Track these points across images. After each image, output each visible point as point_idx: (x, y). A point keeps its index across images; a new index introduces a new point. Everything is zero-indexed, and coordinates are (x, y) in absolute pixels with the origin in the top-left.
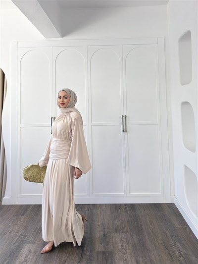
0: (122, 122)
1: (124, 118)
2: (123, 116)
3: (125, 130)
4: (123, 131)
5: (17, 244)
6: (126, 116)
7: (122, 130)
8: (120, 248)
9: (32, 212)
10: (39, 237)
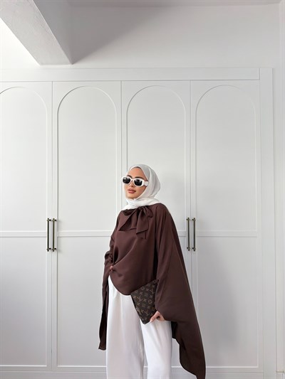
0: (186, 230)
1: (191, 222)
2: (188, 219)
3: (192, 246)
4: (188, 248)
6: (194, 220)
7: (186, 245)
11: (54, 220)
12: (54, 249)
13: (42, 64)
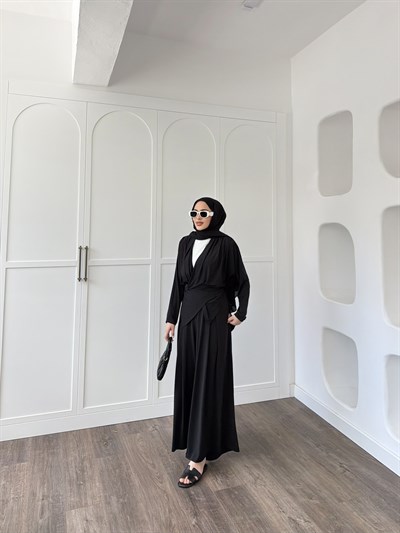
5: (47, 514)
8: (251, 478)
9: (38, 452)
10: (89, 493)
11: (87, 248)
12: (86, 279)
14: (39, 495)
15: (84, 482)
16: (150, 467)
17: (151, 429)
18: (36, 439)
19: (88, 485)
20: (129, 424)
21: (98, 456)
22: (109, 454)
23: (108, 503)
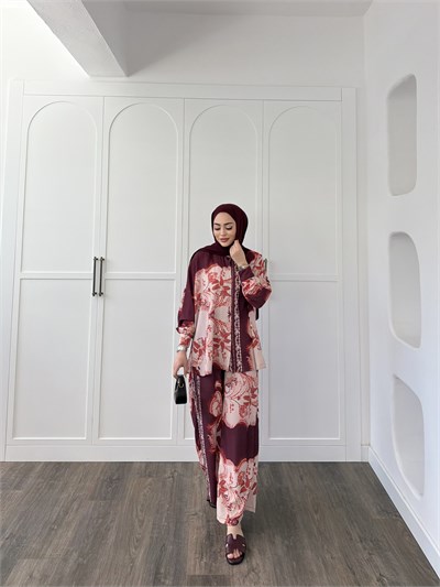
8: (245, 568)
9: (40, 480)
10: (55, 541)
11: (102, 260)
12: (101, 294)
13: (92, 76)
14: (8, 532)
15: (59, 526)
16: (137, 524)
17: (168, 474)
18: (47, 464)
19: (60, 531)
20: (148, 464)
21: (92, 498)
22: (105, 499)
23: (65, 560)
